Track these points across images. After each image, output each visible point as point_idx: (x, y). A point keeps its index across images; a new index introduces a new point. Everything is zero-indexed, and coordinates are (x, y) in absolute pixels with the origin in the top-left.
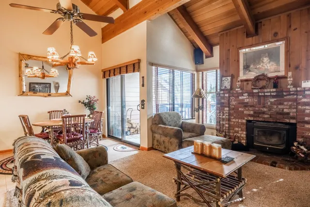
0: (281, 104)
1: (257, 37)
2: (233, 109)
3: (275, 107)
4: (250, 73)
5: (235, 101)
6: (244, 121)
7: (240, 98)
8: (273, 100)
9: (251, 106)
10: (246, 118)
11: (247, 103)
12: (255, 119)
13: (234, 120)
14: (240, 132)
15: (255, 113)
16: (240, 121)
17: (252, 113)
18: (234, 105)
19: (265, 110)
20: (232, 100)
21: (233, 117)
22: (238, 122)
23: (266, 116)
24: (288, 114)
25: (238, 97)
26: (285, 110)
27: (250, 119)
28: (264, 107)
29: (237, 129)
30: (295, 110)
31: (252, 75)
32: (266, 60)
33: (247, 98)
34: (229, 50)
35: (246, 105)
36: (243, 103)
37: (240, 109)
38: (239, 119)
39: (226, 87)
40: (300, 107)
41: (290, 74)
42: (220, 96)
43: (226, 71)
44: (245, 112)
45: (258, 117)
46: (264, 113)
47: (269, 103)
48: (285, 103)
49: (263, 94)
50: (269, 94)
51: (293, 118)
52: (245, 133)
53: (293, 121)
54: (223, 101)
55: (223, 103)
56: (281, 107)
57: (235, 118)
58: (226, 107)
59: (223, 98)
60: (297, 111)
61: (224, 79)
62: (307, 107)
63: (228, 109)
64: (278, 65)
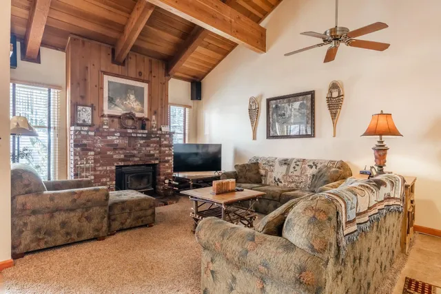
0: (148, 146)
1: (123, 67)
2: (99, 153)
3: (144, 149)
4: (117, 108)
5: (101, 141)
6: (114, 168)
7: (109, 138)
8: (142, 142)
9: (122, 149)
10: (116, 164)
11: (117, 145)
12: (126, 164)
13: (100, 168)
14: (108, 183)
15: (125, 156)
16: (108, 168)
17: (122, 156)
18: (100, 148)
19: (135, 152)
20: (97, 140)
21: (99, 165)
22: (106, 170)
23: (136, 159)
24: (153, 155)
25: (106, 137)
26: (152, 152)
27: (121, 164)
28: (135, 149)
29: (104, 180)
30: (158, 152)
31: (119, 111)
32: (132, 97)
33: (117, 139)
34: (87, 68)
35: (115, 148)
36: (111, 145)
37: (108, 153)
38: (107, 165)
39: (84, 121)
40: (162, 149)
41: (154, 117)
42: (80, 133)
43: (82, 97)
44: (115, 157)
45: (129, 161)
46: (134, 156)
47: (139, 145)
48: (152, 145)
49: (135, 135)
50: (140, 135)
51: (157, 159)
52: (114, 182)
53: (157, 162)
54: (85, 142)
55: (85, 145)
56: (148, 149)
57: (102, 165)
58: (90, 150)
59: (85, 137)
60: (160, 152)
61: (80, 108)
62: (167, 149)
63: (92, 153)
64: (143, 106)
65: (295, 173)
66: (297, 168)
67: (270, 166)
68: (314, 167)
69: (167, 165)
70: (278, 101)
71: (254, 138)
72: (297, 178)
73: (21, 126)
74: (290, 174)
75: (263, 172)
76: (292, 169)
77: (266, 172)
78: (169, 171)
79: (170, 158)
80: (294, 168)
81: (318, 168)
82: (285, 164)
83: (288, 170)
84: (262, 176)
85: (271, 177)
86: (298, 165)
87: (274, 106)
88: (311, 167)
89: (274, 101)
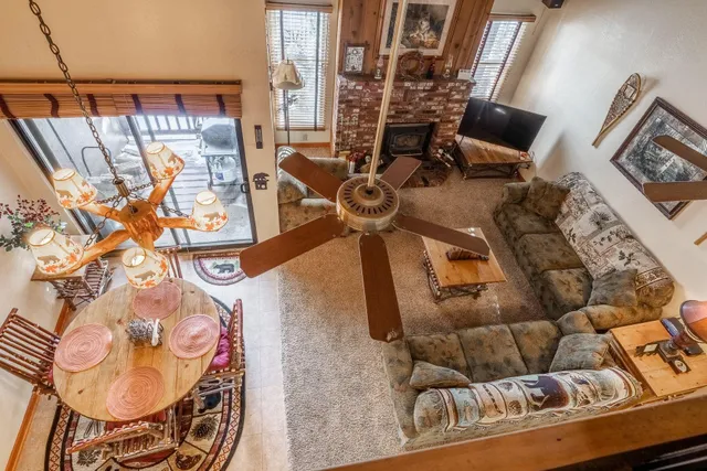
0: (430, 99)
2: (366, 108)
3: (423, 103)
5: (370, 95)
7: (380, 90)
8: (422, 95)
9: (394, 104)
12: (395, 121)
16: (374, 125)
17: (392, 113)
18: (367, 103)
19: (411, 108)
20: (365, 94)
21: (363, 122)
23: (410, 116)
24: (435, 111)
25: (376, 89)
26: (433, 108)
27: (389, 121)
28: (411, 104)
30: (442, 108)
32: (425, 24)
37: (377, 109)
39: (353, 68)
40: (450, 104)
42: (346, 88)
43: (354, 33)
45: (400, 117)
46: (407, 112)
47: (418, 99)
48: (436, 99)
49: (414, 88)
50: (422, 88)
51: (438, 116)
53: (437, 120)
54: (351, 98)
55: (351, 101)
56: (429, 103)
57: (367, 122)
58: (355, 107)
59: (351, 92)
60: (445, 109)
61: (350, 49)
62: (456, 105)
63: (358, 110)
64: (438, 39)
65: (598, 247)
66: (606, 242)
67: (580, 209)
68: (626, 260)
69: (450, 126)
70: (672, 117)
71: (596, 143)
72: (594, 254)
73: (289, 80)
74: (591, 242)
75: (565, 209)
76: (598, 239)
77: (568, 213)
78: (451, 133)
79: (456, 117)
80: (603, 239)
81: (629, 265)
82: (598, 223)
83: (594, 234)
84: (561, 213)
85: (568, 223)
86: (610, 240)
87: (658, 120)
88: (622, 256)
89: (665, 112)
